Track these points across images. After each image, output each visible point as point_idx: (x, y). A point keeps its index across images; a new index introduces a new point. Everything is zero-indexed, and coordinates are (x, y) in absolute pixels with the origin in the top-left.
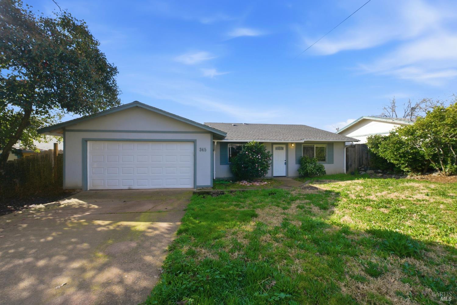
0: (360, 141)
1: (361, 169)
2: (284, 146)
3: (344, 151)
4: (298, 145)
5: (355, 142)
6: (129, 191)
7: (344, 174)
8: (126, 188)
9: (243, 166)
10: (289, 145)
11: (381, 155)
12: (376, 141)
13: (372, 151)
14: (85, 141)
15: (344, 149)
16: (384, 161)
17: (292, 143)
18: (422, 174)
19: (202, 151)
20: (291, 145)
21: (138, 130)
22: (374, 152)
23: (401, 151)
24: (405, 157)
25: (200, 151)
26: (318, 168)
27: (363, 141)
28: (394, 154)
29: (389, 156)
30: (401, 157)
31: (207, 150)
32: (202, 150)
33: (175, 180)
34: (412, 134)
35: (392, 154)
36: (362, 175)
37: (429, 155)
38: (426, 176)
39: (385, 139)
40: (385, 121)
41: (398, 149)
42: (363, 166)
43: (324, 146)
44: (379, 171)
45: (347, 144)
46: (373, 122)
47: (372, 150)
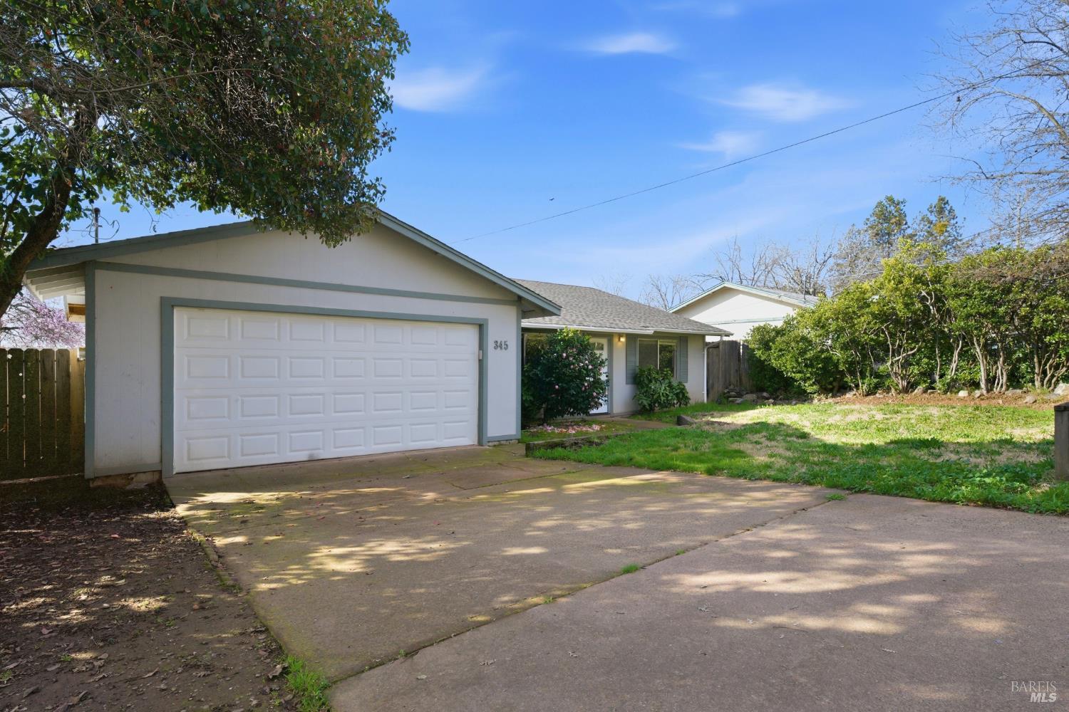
0: (732, 335)
1: (729, 392)
2: (604, 341)
3: (704, 354)
4: (631, 338)
5: (726, 336)
6: (309, 464)
7: (703, 404)
8: (302, 456)
9: (557, 387)
10: (616, 340)
11: (774, 363)
12: (766, 337)
13: (758, 356)
14: (168, 306)
15: (704, 351)
16: (777, 373)
17: (620, 335)
18: (832, 397)
19: (499, 348)
20: (617, 340)
21: (345, 283)
22: (760, 357)
23: (808, 355)
24: (812, 366)
25: (496, 348)
26: (678, 391)
27: (740, 334)
28: (797, 361)
29: (786, 364)
30: (806, 366)
31: (509, 347)
32: (498, 345)
33: (433, 425)
34: (823, 327)
35: (794, 359)
36: (738, 404)
37: (844, 363)
38: (839, 398)
39: (779, 332)
40: (766, 295)
41: (803, 352)
42: (732, 387)
43: (673, 343)
44: (765, 394)
45: (709, 339)
46: (741, 296)
47: (758, 353)
